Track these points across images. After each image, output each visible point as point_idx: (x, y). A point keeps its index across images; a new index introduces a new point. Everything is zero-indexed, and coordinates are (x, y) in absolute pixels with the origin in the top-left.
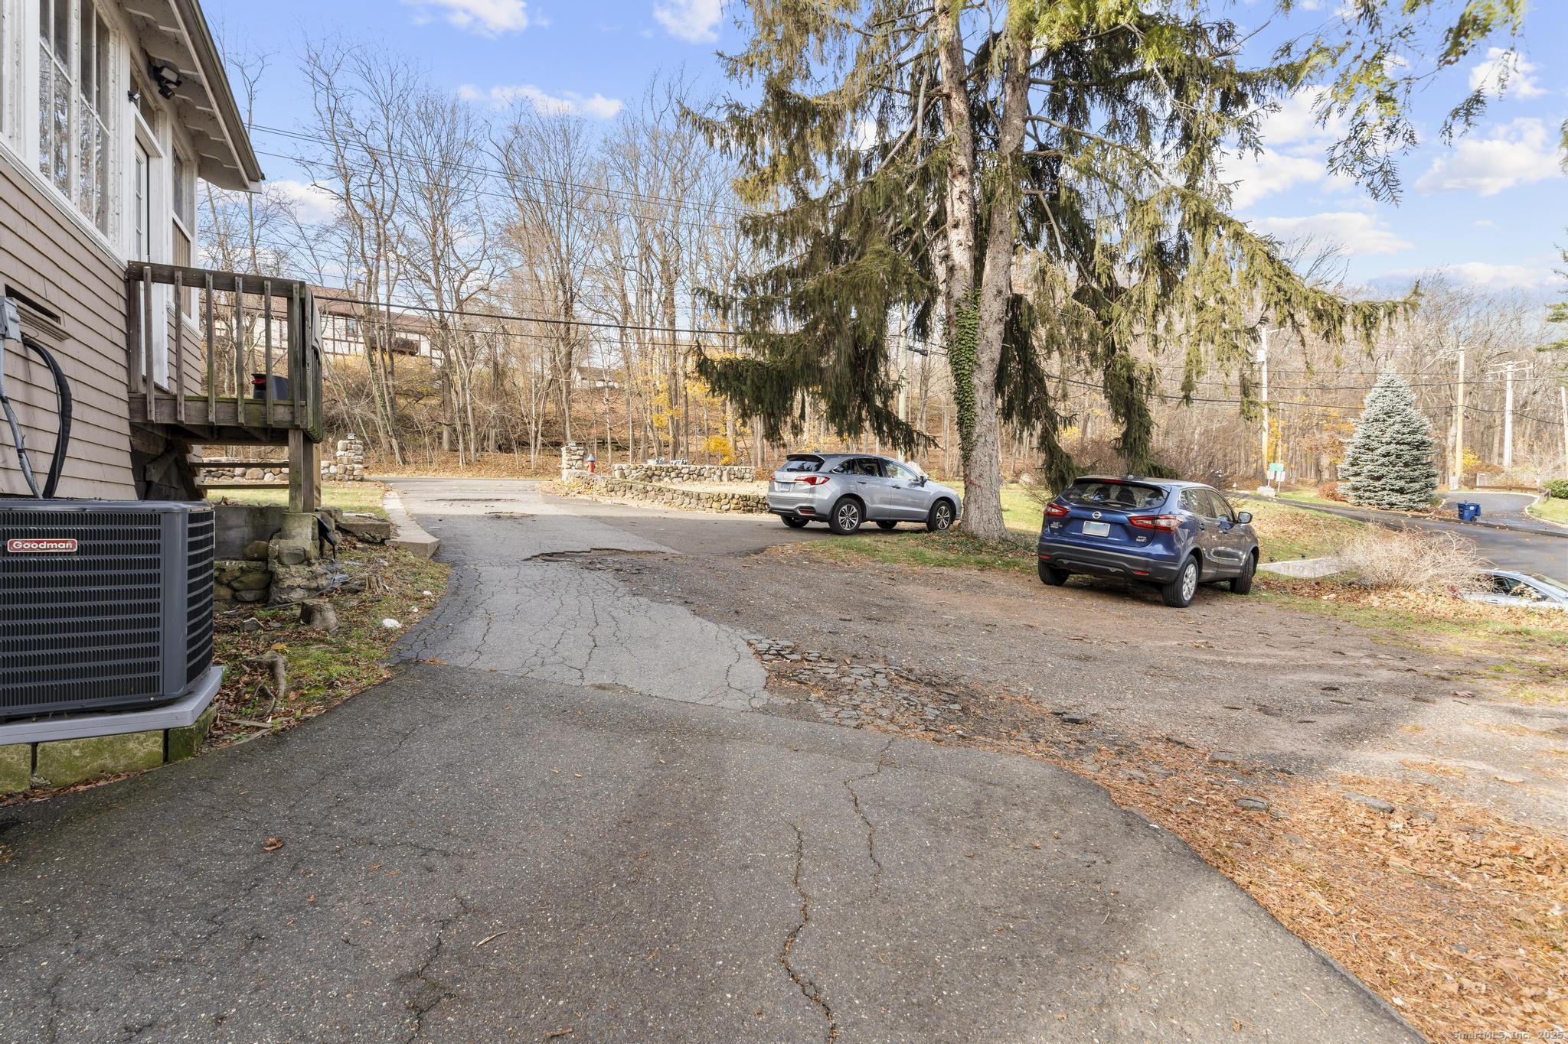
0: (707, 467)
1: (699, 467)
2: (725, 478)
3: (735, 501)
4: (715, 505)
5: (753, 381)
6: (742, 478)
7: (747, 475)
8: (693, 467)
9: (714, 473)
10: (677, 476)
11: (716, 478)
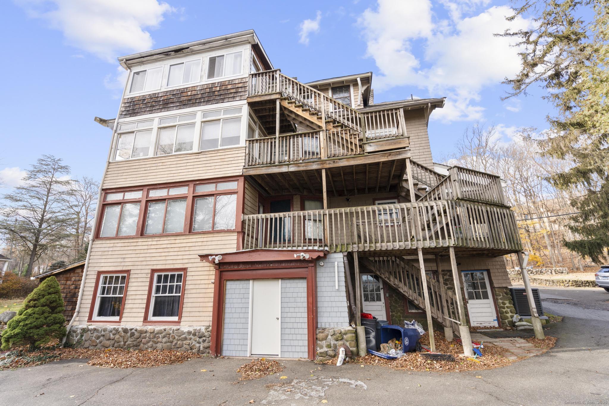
0: (544, 269)
1: (540, 269)
2: (553, 273)
3: (571, 283)
4: (561, 284)
5: (589, 247)
6: (562, 273)
7: (564, 271)
8: (537, 269)
9: (548, 271)
10: (531, 273)
11: (549, 273)
